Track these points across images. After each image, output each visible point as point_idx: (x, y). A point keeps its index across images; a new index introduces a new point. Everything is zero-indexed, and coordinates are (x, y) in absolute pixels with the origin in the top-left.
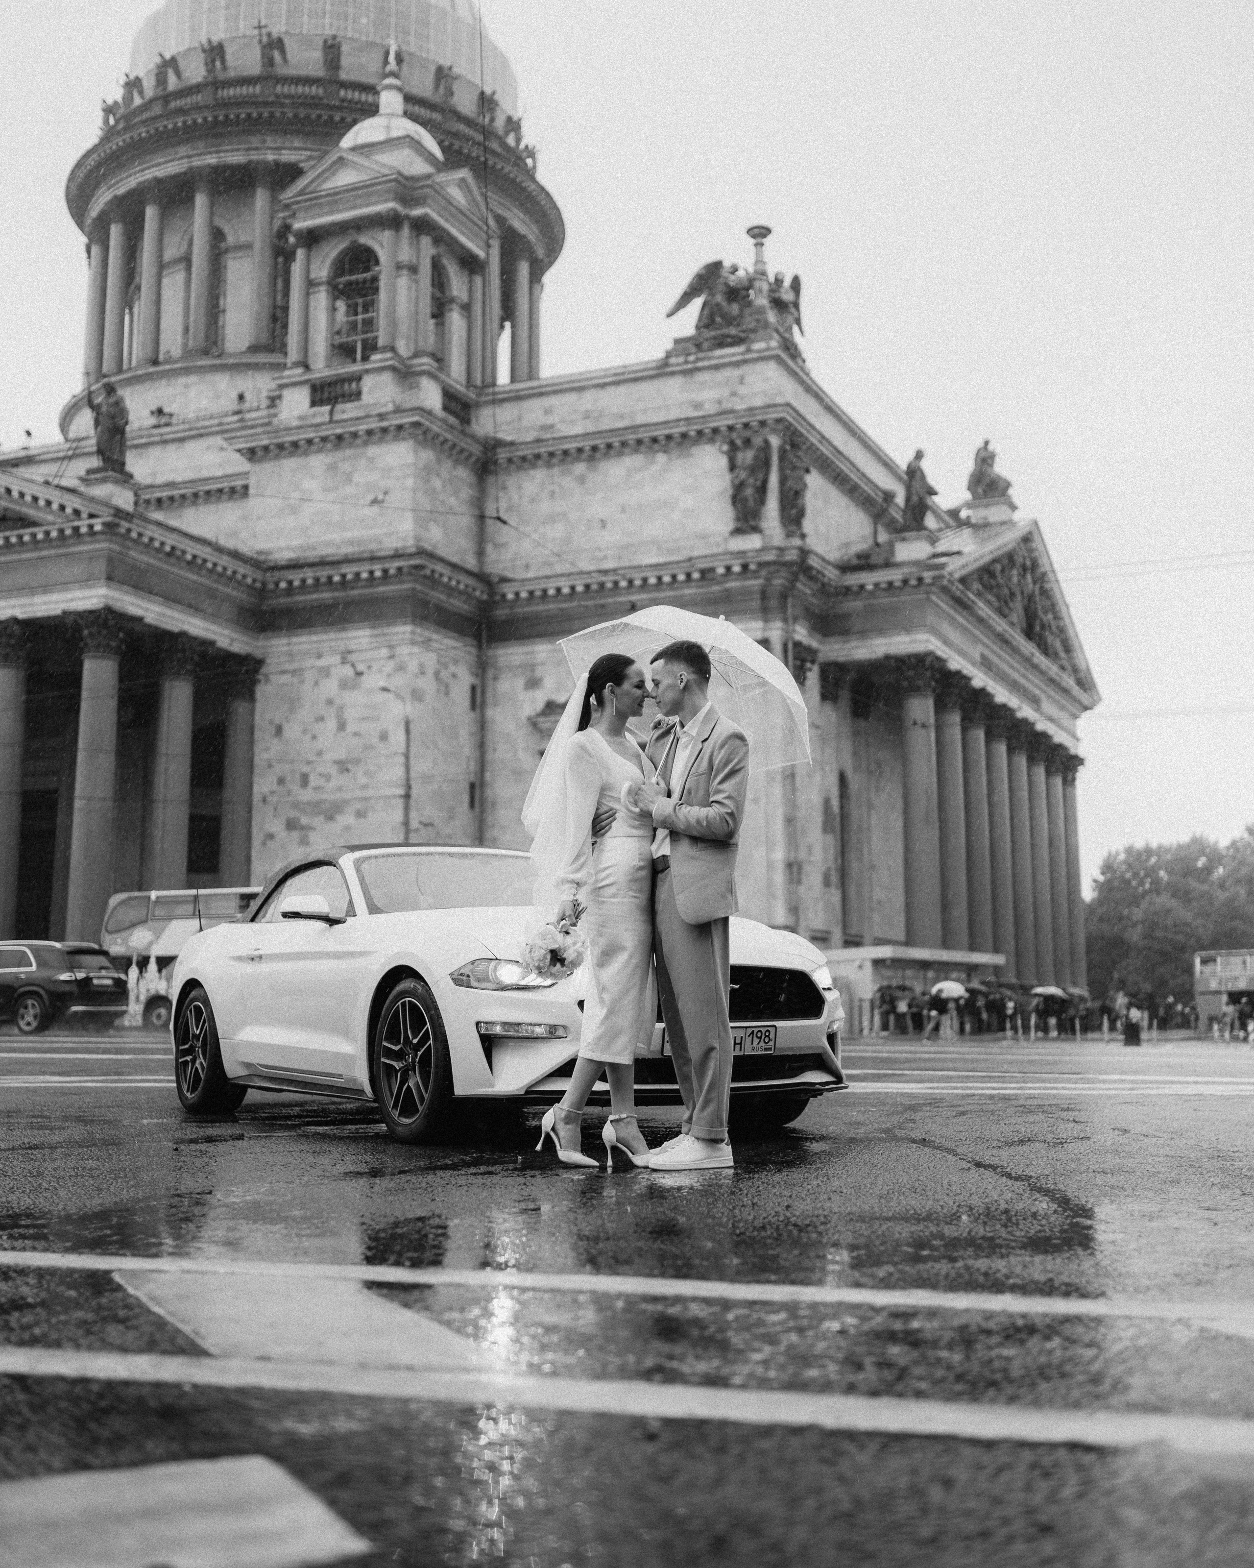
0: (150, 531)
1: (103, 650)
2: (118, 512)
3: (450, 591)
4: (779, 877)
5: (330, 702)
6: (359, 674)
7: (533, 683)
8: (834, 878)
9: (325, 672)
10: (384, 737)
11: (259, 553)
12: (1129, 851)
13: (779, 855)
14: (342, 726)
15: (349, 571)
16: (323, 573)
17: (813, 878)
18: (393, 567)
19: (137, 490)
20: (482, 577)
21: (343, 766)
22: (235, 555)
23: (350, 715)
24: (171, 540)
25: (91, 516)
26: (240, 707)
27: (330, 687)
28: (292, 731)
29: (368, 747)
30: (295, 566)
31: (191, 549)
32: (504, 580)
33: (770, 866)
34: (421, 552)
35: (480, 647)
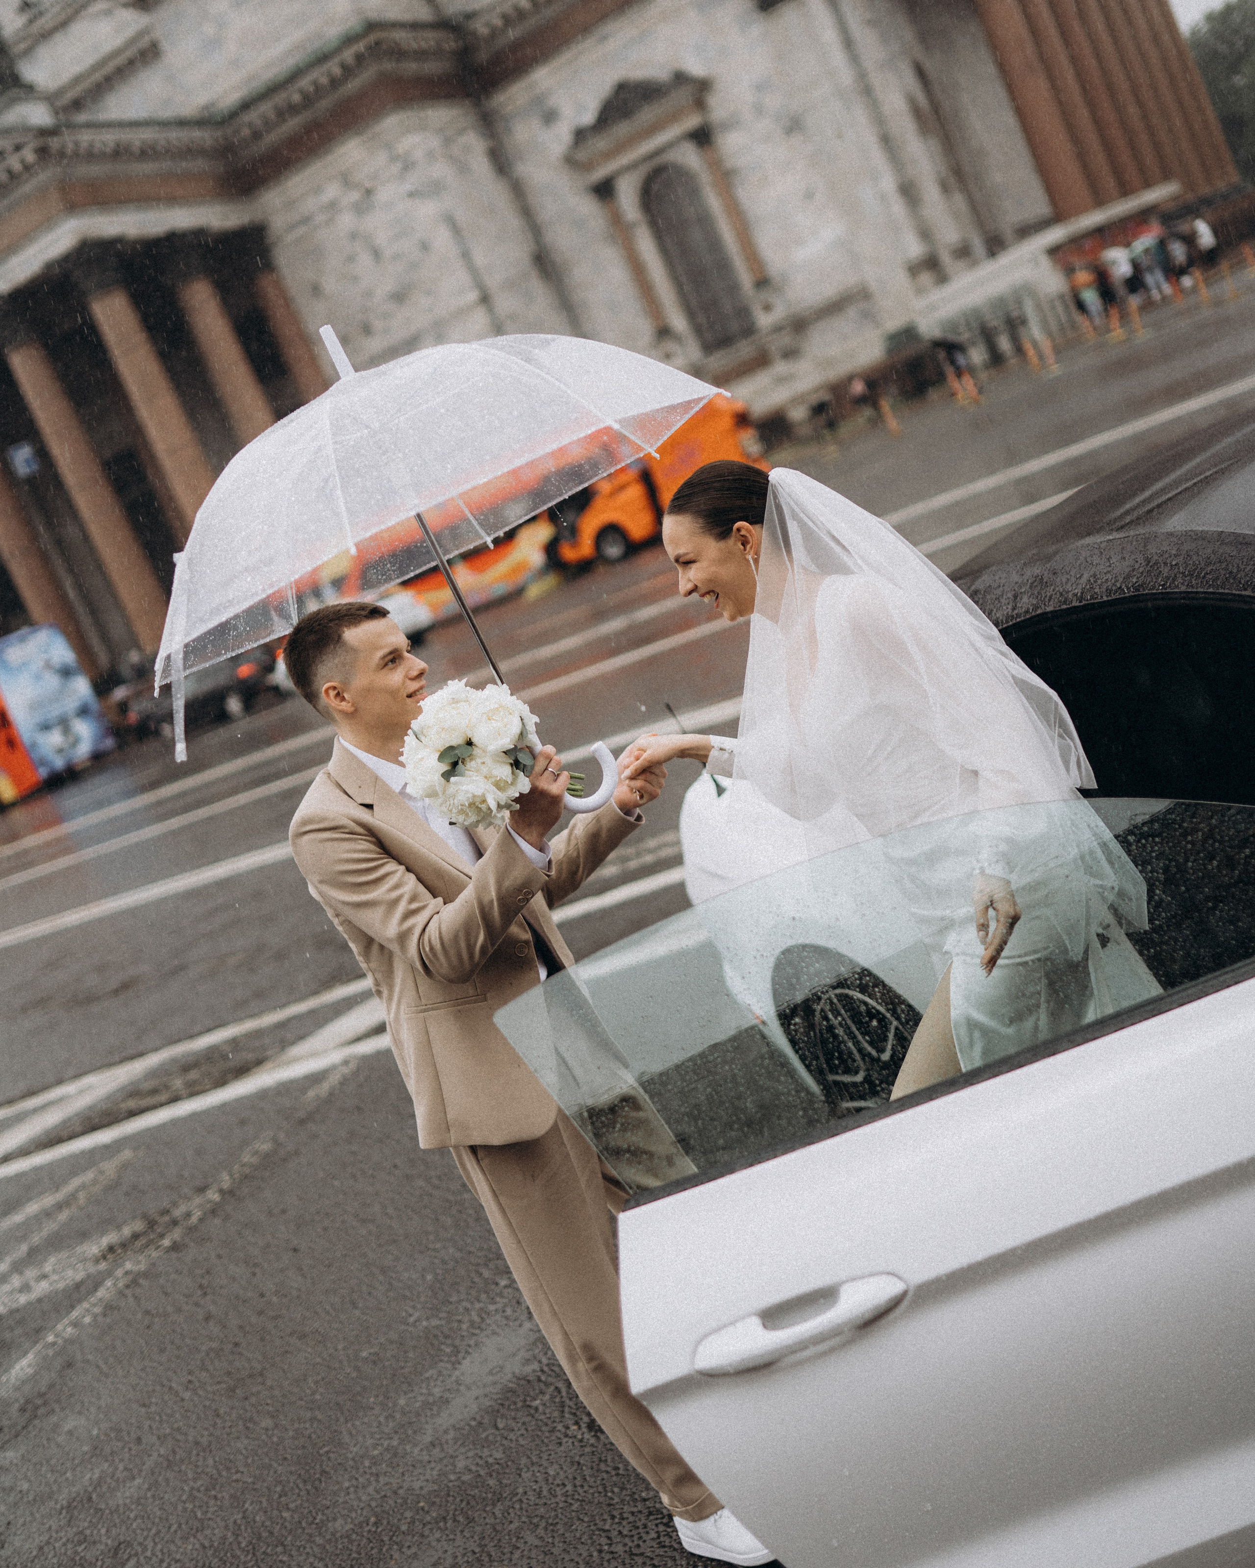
0: (85, 138)
1: (105, 287)
2: (43, 132)
3: (421, 55)
4: (898, 208)
5: (354, 236)
6: (369, 192)
7: (550, 117)
8: (952, 180)
9: (332, 206)
10: (425, 247)
11: (206, 107)
12: (1210, 18)
13: (888, 183)
14: (377, 254)
15: (305, 83)
16: (280, 99)
17: (931, 193)
18: (348, 55)
19: (50, 98)
20: (444, 24)
21: (399, 297)
22: (182, 123)
23: (381, 239)
24: (109, 138)
25: (18, 148)
26: (266, 283)
27: (346, 221)
28: (330, 285)
29: (414, 266)
30: (246, 105)
31: (137, 138)
32: (470, 16)
33: (883, 198)
34: (371, 26)
35: (477, 104)
